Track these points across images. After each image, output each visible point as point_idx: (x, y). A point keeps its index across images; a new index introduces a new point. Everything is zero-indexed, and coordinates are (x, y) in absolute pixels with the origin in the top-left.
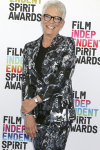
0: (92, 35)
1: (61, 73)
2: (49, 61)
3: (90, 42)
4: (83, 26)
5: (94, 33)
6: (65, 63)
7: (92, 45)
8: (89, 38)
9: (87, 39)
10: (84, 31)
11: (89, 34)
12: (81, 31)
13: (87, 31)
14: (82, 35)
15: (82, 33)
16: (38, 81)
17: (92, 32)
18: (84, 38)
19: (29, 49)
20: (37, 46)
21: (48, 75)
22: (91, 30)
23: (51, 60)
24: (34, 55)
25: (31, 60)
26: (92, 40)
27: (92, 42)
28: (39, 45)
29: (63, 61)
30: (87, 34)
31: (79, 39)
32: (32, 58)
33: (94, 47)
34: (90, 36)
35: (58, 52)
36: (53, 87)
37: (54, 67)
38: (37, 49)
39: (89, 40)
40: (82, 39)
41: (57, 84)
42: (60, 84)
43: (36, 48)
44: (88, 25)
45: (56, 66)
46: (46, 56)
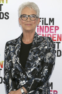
0: (56, 30)
1: (46, 68)
2: (33, 57)
3: (54, 36)
4: (47, 22)
5: (57, 28)
6: (49, 59)
7: (56, 39)
8: (53, 32)
9: (52, 34)
10: (48, 27)
11: (53, 29)
12: (46, 27)
13: (51, 27)
14: (47, 31)
15: (47, 28)
16: (21, 75)
17: (56, 27)
18: (49, 33)
19: (10, 46)
20: (18, 43)
21: (32, 69)
22: (54, 26)
23: (35, 56)
24: (17, 51)
25: (15, 55)
26: (56, 35)
27: (56, 36)
28: (20, 42)
29: (47, 57)
30: (51, 29)
31: (44, 33)
32: (15, 54)
33: (58, 40)
34: (54, 31)
35: (40, 49)
36: (38, 80)
37: (37, 62)
38: (19, 46)
39: (53, 35)
40: (47, 34)
41: (41, 78)
42: (45, 78)
43: (17, 45)
44: (52, 20)
45: (40, 61)
46: (30, 52)
